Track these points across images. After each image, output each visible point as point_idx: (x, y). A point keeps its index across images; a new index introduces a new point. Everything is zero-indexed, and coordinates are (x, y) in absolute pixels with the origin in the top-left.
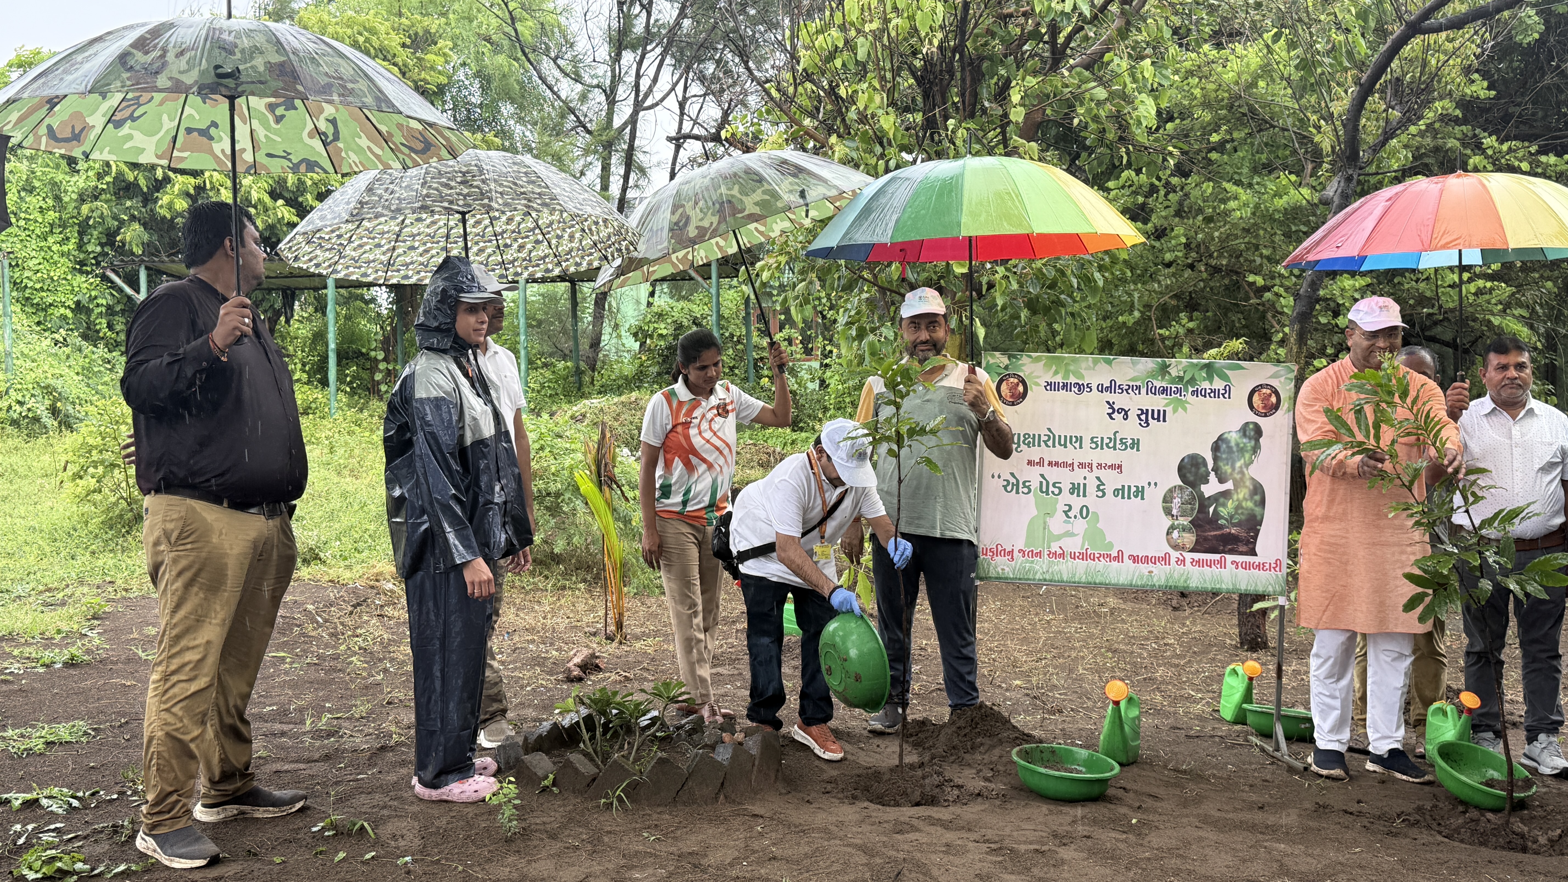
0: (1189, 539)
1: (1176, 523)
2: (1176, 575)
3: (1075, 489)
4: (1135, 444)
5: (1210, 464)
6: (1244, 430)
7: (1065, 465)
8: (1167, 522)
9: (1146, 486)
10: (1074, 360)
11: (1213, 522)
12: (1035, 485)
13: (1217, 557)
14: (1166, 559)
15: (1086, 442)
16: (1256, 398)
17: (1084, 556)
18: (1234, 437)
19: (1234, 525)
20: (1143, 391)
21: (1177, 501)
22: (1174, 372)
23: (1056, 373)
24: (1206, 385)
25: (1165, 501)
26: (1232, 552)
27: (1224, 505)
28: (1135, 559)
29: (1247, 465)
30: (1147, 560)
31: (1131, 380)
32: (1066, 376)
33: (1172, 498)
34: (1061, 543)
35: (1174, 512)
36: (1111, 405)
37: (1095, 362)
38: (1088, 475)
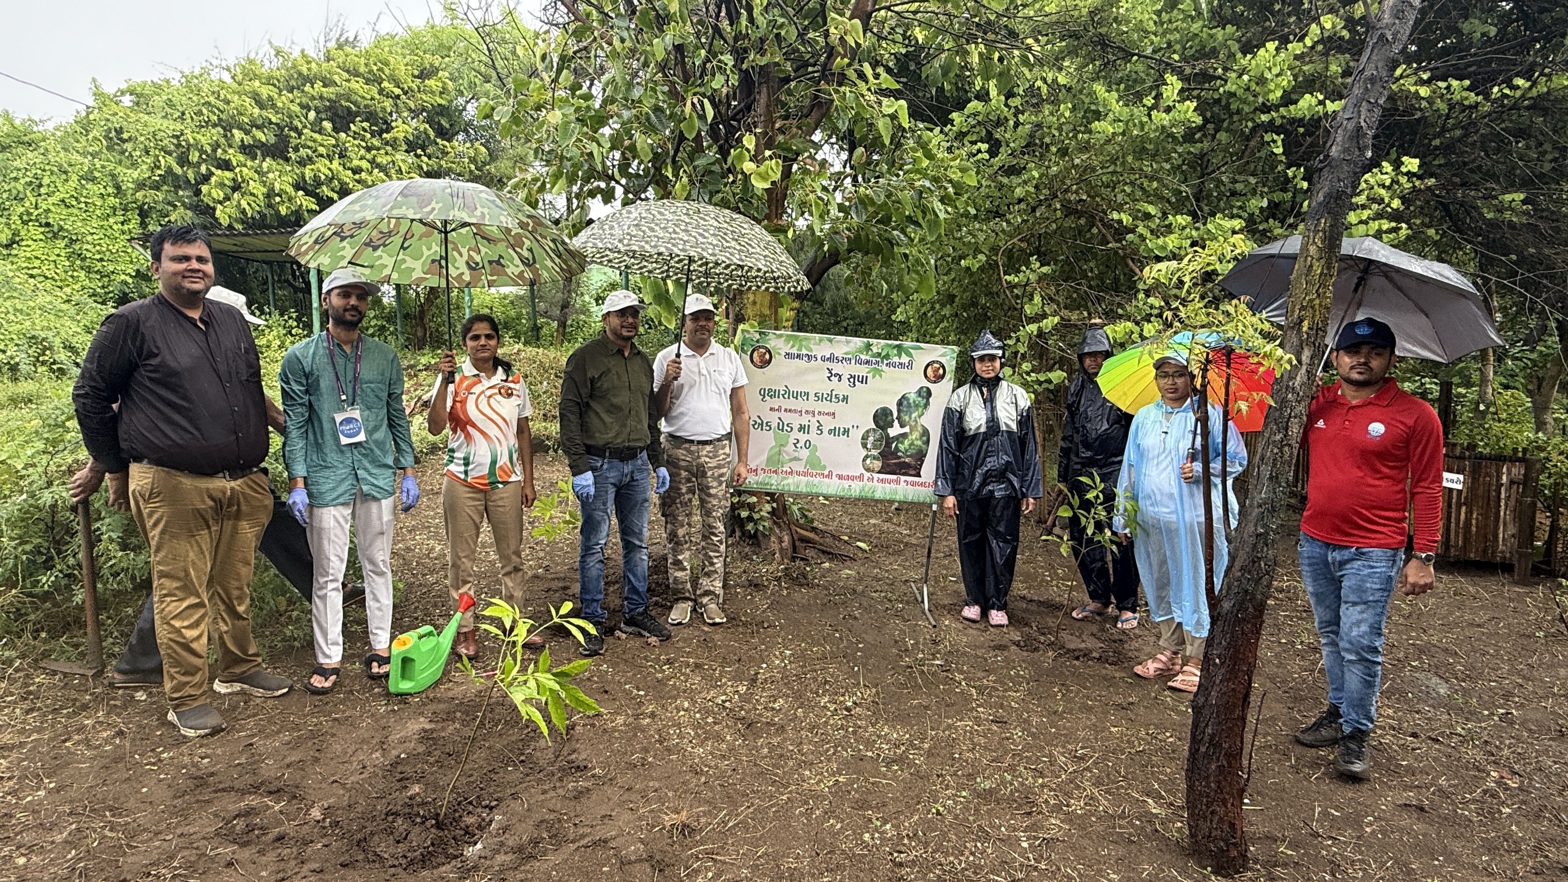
0: (878, 464)
1: (869, 453)
2: (866, 489)
3: (802, 428)
4: (845, 399)
5: (895, 414)
6: (919, 393)
7: (795, 411)
8: (865, 453)
9: (851, 428)
10: (806, 339)
11: (894, 454)
12: (774, 425)
13: (894, 477)
14: (861, 477)
15: (812, 397)
16: (929, 369)
17: (805, 474)
18: (913, 397)
19: (908, 456)
20: (853, 361)
21: (871, 439)
22: (875, 350)
23: (793, 346)
24: (896, 359)
25: (863, 438)
26: (905, 474)
27: (903, 443)
28: (840, 477)
29: (920, 417)
30: (848, 478)
31: (846, 354)
32: (800, 349)
33: (868, 436)
34: (790, 464)
35: (869, 446)
36: (830, 371)
37: (821, 340)
38: (812, 419)
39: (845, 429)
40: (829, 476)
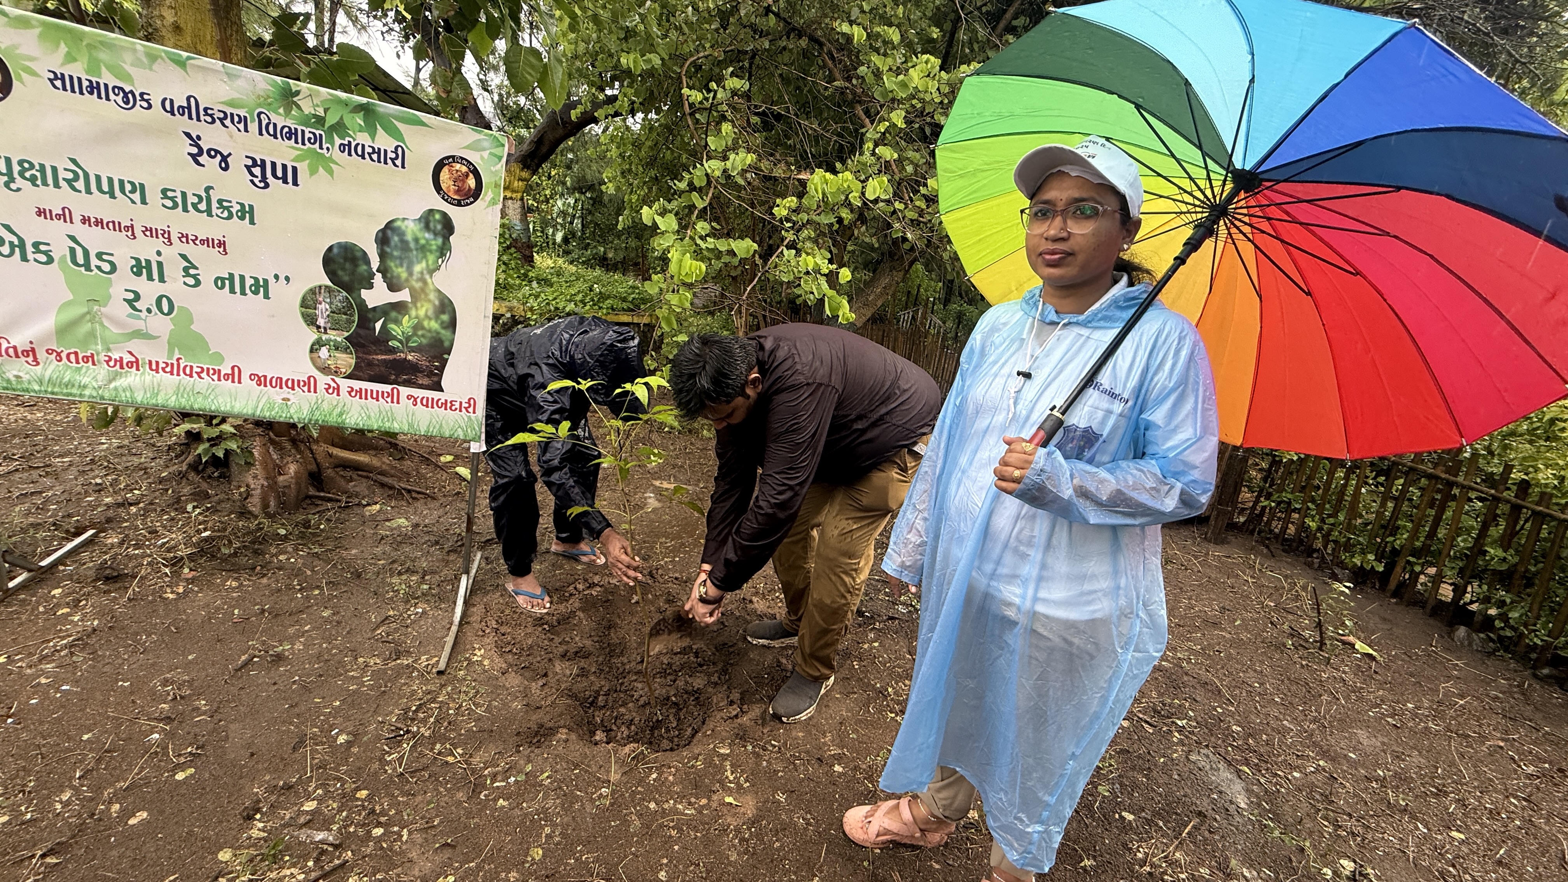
0: (347, 361)
1: (324, 337)
2: (325, 406)
3: (140, 268)
4: (247, 213)
5: (375, 263)
6: (426, 219)
7: (116, 226)
9: (272, 281)
11: (382, 341)
12: (60, 251)
13: (387, 388)
14: (310, 384)
15: (153, 196)
18: (411, 228)
19: (412, 350)
20: (253, 127)
21: (323, 308)
22: (306, 107)
23: (70, 58)
24: (363, 138)
25: (304, 304)
26: (408, 383)
27: (397, 322)
28: (261, 380)
29: (431, 272)
30: (280, 382)
32: (93, 70)
33: (316, 302)
35: (321, 322)
36: (195, 141)
37: (153, 58)
38: (164, 250)
39: (256, 280)
40: (235, 375)
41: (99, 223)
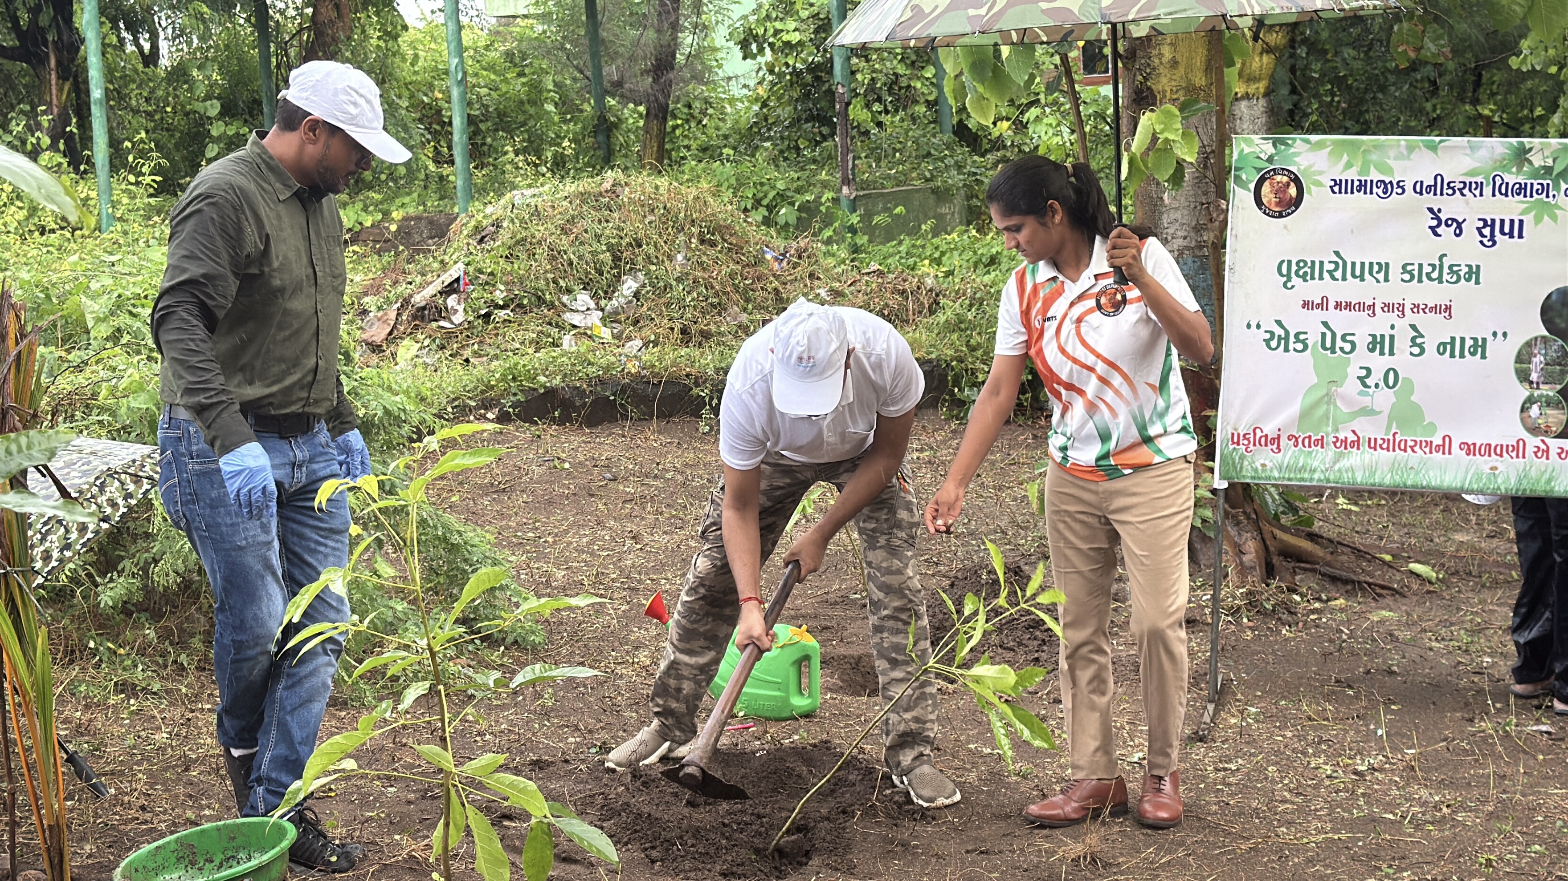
0: (1557, 417)
1: (1536, 393)
2: (1533, 473)
3: (1376, 344)
4: (1473, 273)
7: (1361, 307)
9: (1490, 338)
10: (1377, 147)
14: (1518, 449)
15: (1395, 272)
17: (1389, 445)
20: (1487, 190)
22: (1537, 161)
23: (1349, 165)
25: (1519, 359)
28: (1470, 449)
30: (1488, 449)
31: (1470, 173)
32: (1364, 170)
33: (1531, 355)
34: (1356, 425)
35: (1534, 377)
36: (1435, 214)
37: (1411, 148)
38: (1398, 323)
39: (1475, 340)
40: (1445, 447)
41: (1348, 306)
